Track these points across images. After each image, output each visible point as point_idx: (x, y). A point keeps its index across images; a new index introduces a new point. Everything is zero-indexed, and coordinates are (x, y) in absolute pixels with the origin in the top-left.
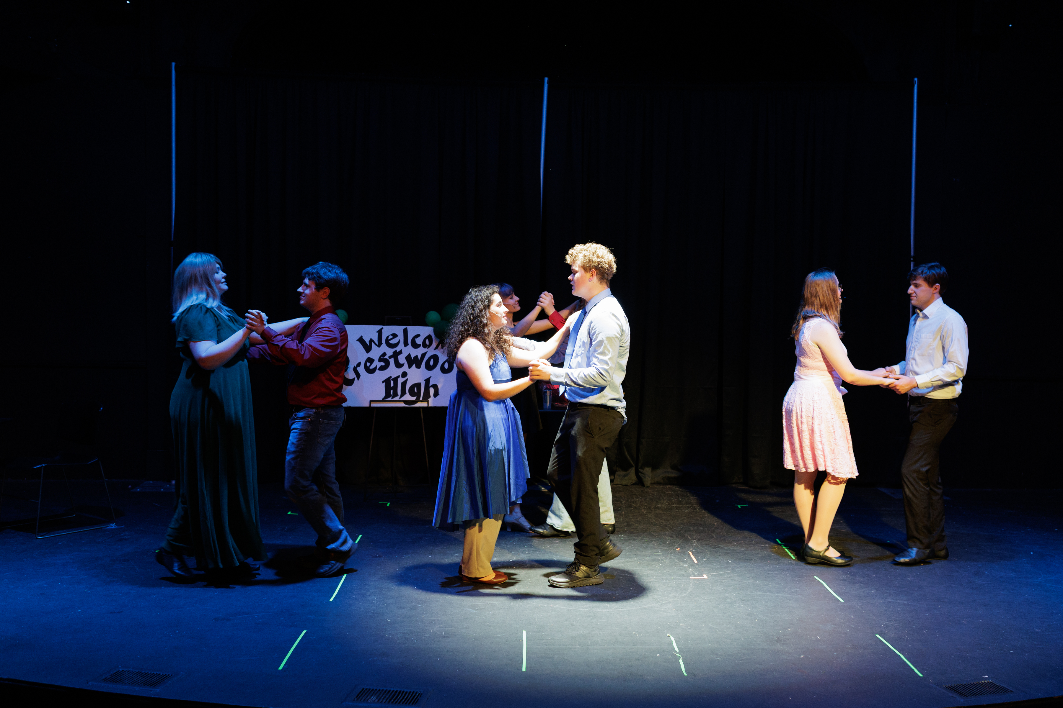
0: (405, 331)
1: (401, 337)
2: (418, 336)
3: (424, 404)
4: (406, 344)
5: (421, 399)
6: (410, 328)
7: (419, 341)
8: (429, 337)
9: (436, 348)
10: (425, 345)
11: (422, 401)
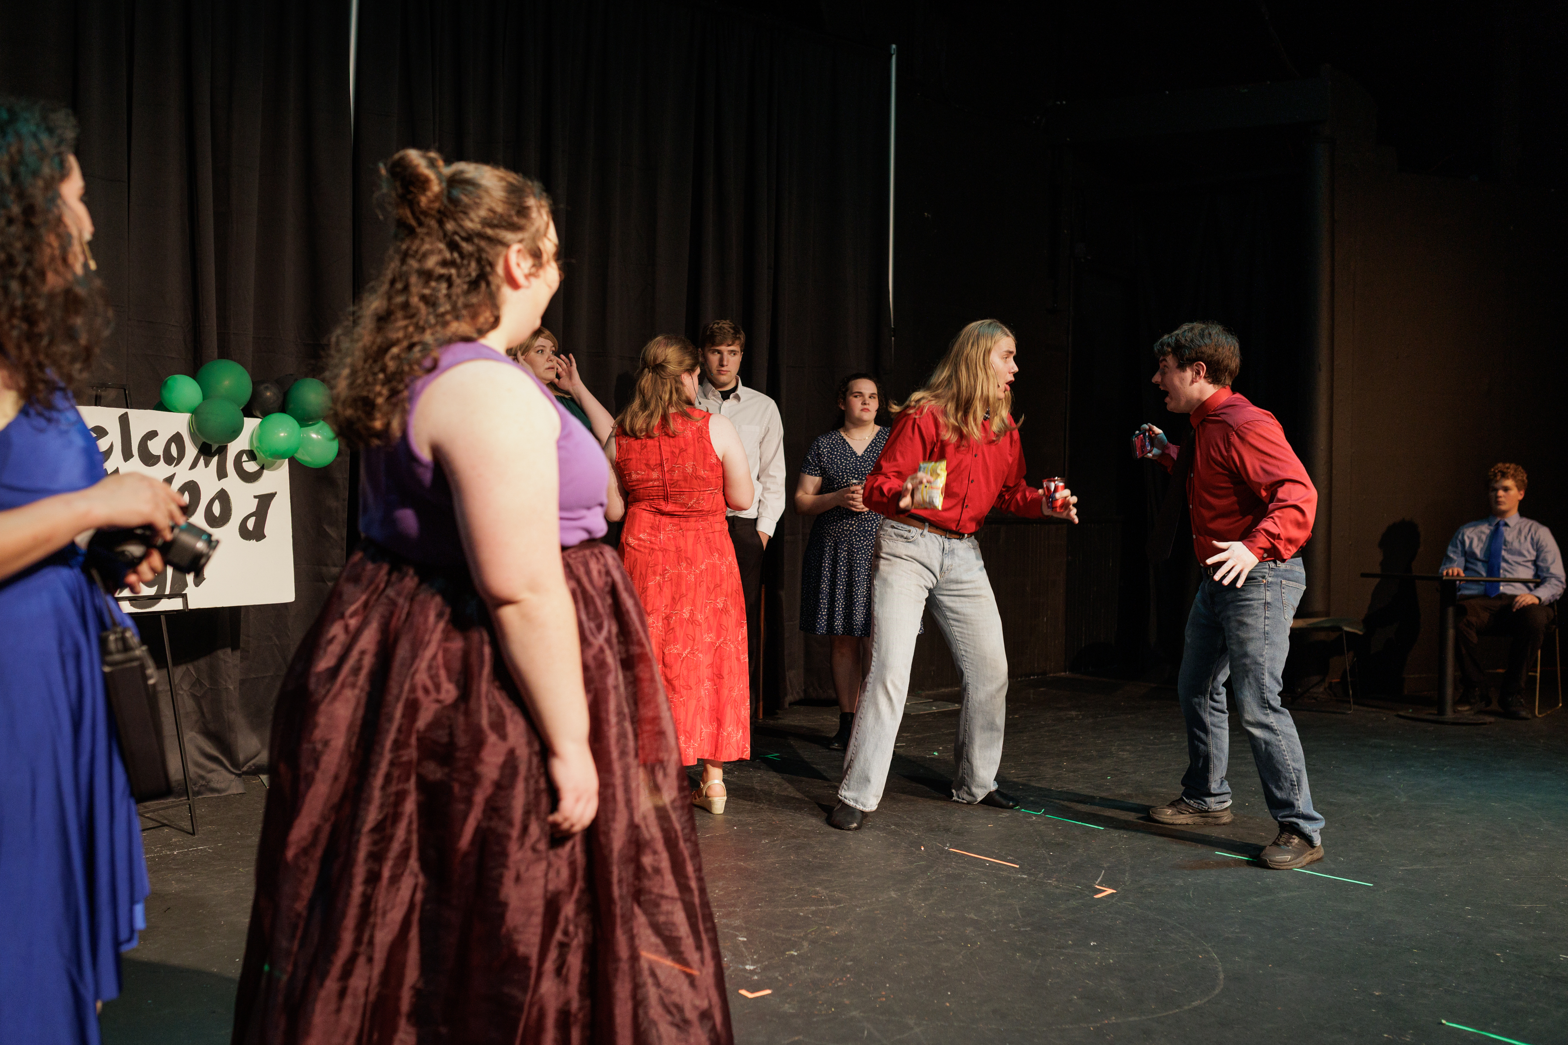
0: (124, 421)
1: (114, 437)
2: (153, 434)
3: (176, 604)
4: (127, 455)
5: (167, 592)
6: (134, 414)
7: (156, 447)
8: (177, 439)
9: (194, 466)
10: (169, 460)
11: (170, 597)
